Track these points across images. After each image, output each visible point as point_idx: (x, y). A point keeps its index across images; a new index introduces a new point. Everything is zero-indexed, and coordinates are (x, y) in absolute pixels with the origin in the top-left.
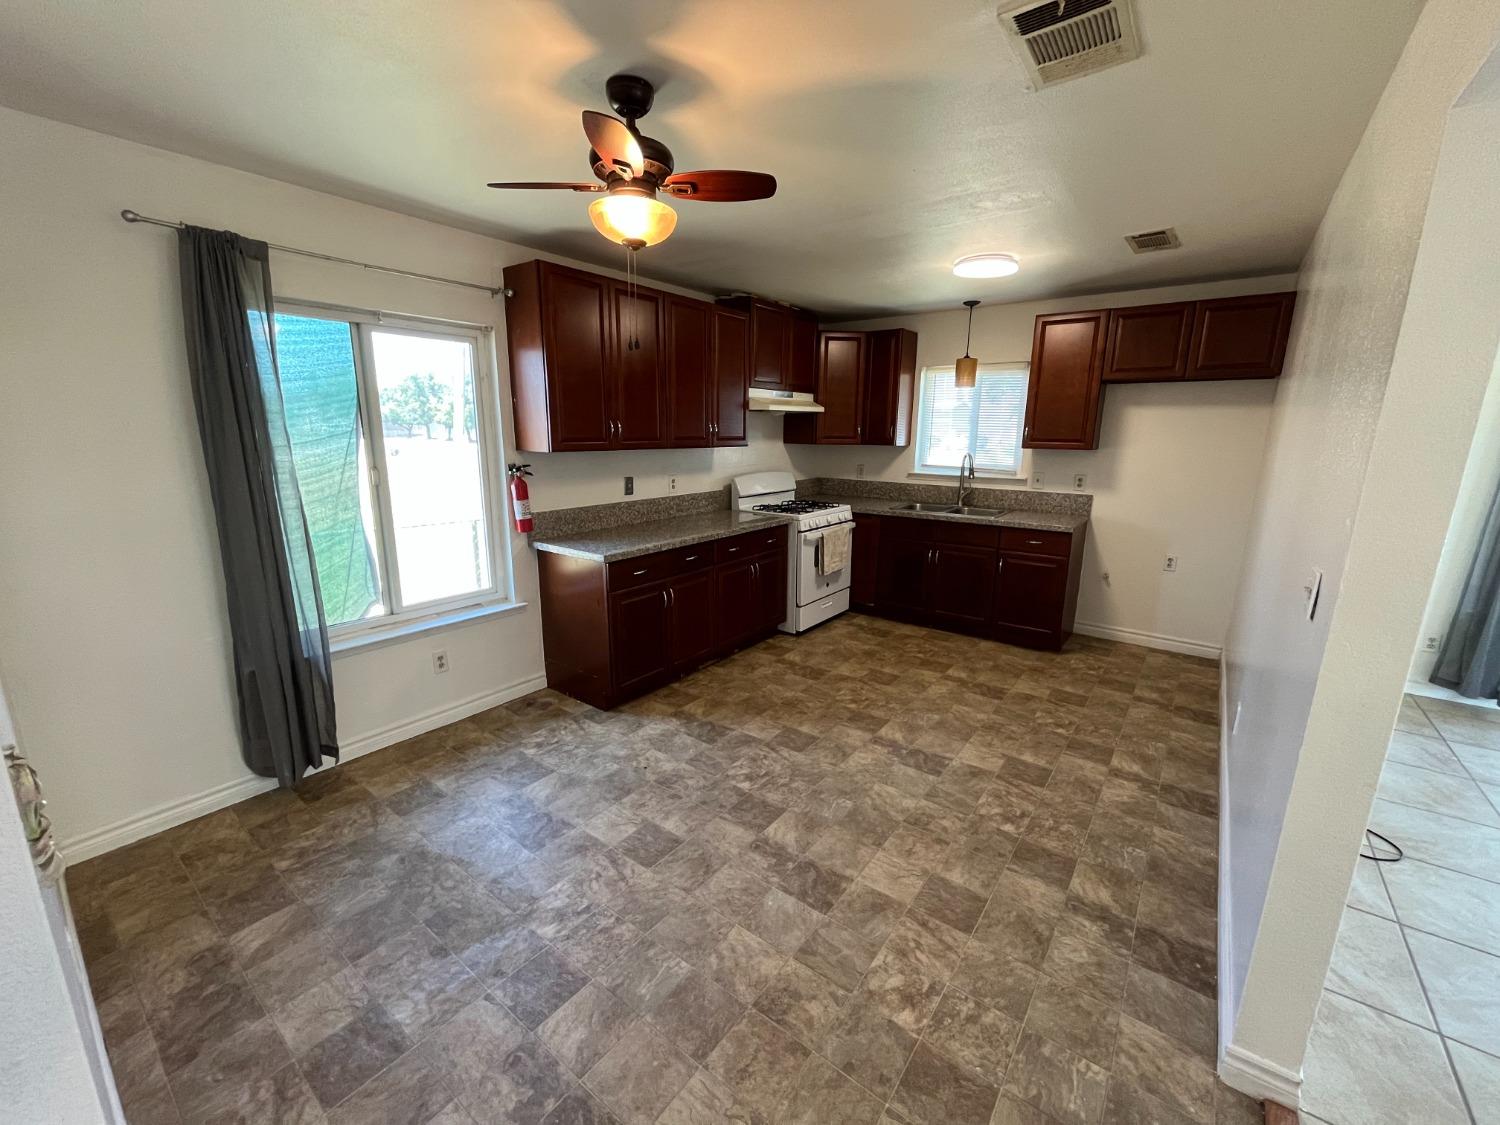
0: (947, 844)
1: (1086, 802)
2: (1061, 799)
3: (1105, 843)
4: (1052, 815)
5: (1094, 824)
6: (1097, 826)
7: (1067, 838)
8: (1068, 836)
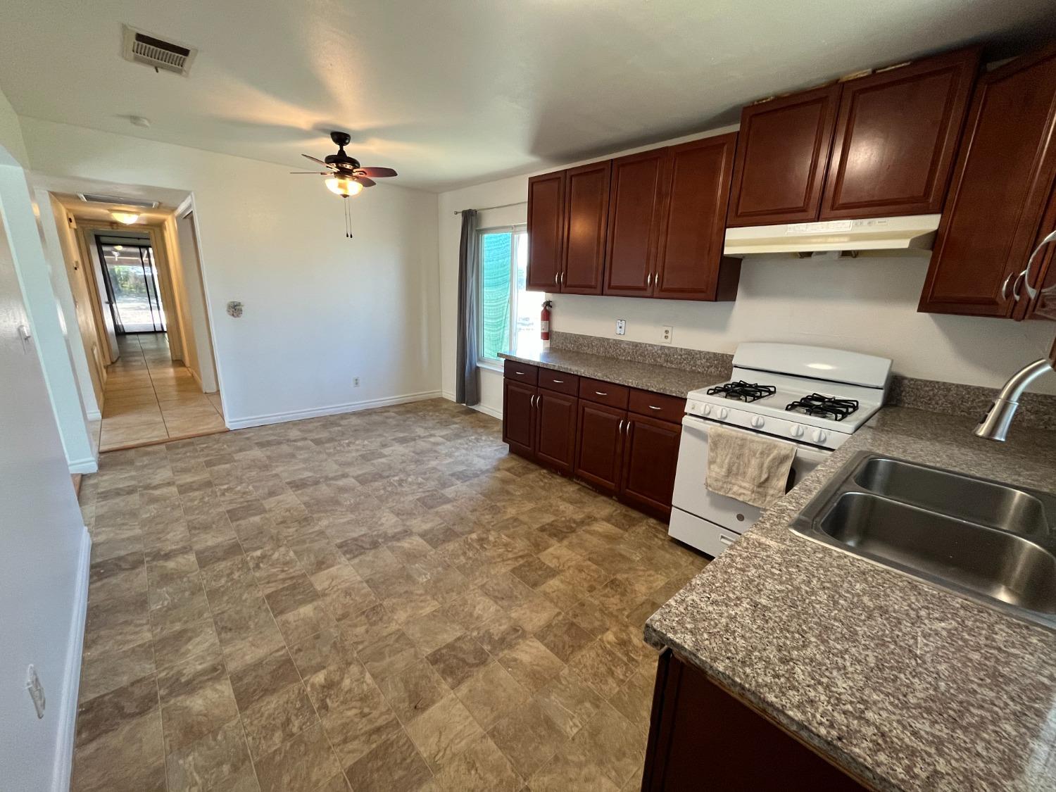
0: (338, 620)
1: (223, 613)
2: (244, 598)
3: (187, 594)
4: (239, 581)
5: (204, 601)
6: (201, 600)
7: (216, 576)
8: (217, 577)
